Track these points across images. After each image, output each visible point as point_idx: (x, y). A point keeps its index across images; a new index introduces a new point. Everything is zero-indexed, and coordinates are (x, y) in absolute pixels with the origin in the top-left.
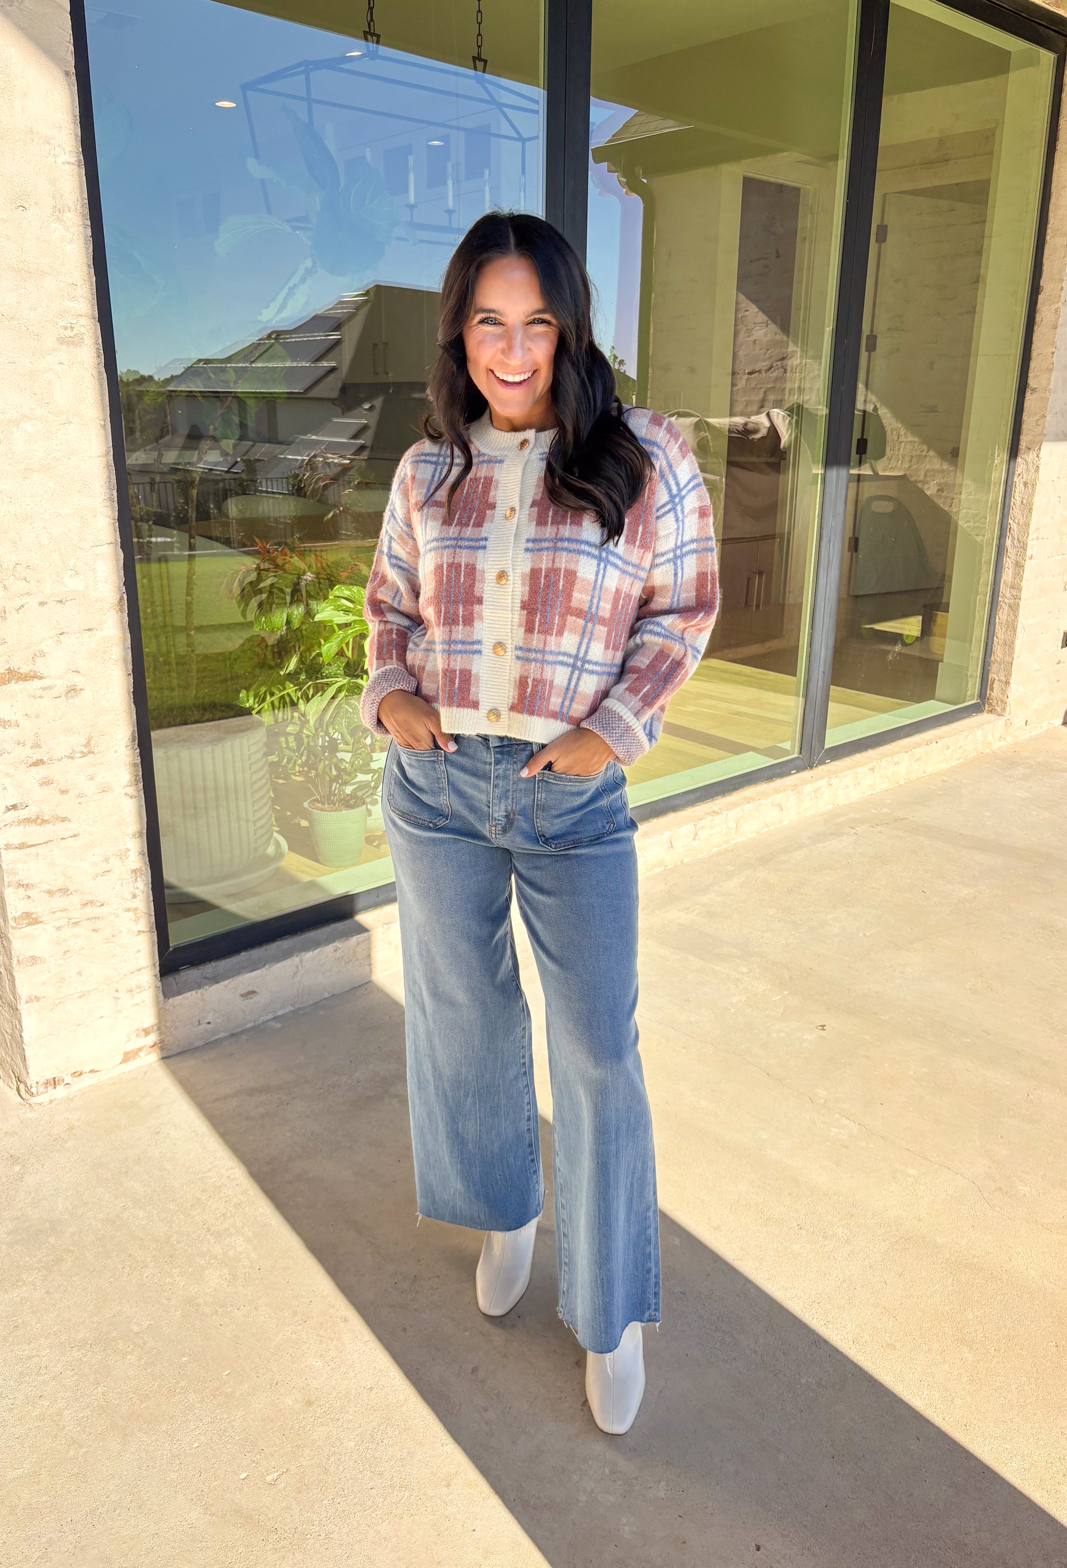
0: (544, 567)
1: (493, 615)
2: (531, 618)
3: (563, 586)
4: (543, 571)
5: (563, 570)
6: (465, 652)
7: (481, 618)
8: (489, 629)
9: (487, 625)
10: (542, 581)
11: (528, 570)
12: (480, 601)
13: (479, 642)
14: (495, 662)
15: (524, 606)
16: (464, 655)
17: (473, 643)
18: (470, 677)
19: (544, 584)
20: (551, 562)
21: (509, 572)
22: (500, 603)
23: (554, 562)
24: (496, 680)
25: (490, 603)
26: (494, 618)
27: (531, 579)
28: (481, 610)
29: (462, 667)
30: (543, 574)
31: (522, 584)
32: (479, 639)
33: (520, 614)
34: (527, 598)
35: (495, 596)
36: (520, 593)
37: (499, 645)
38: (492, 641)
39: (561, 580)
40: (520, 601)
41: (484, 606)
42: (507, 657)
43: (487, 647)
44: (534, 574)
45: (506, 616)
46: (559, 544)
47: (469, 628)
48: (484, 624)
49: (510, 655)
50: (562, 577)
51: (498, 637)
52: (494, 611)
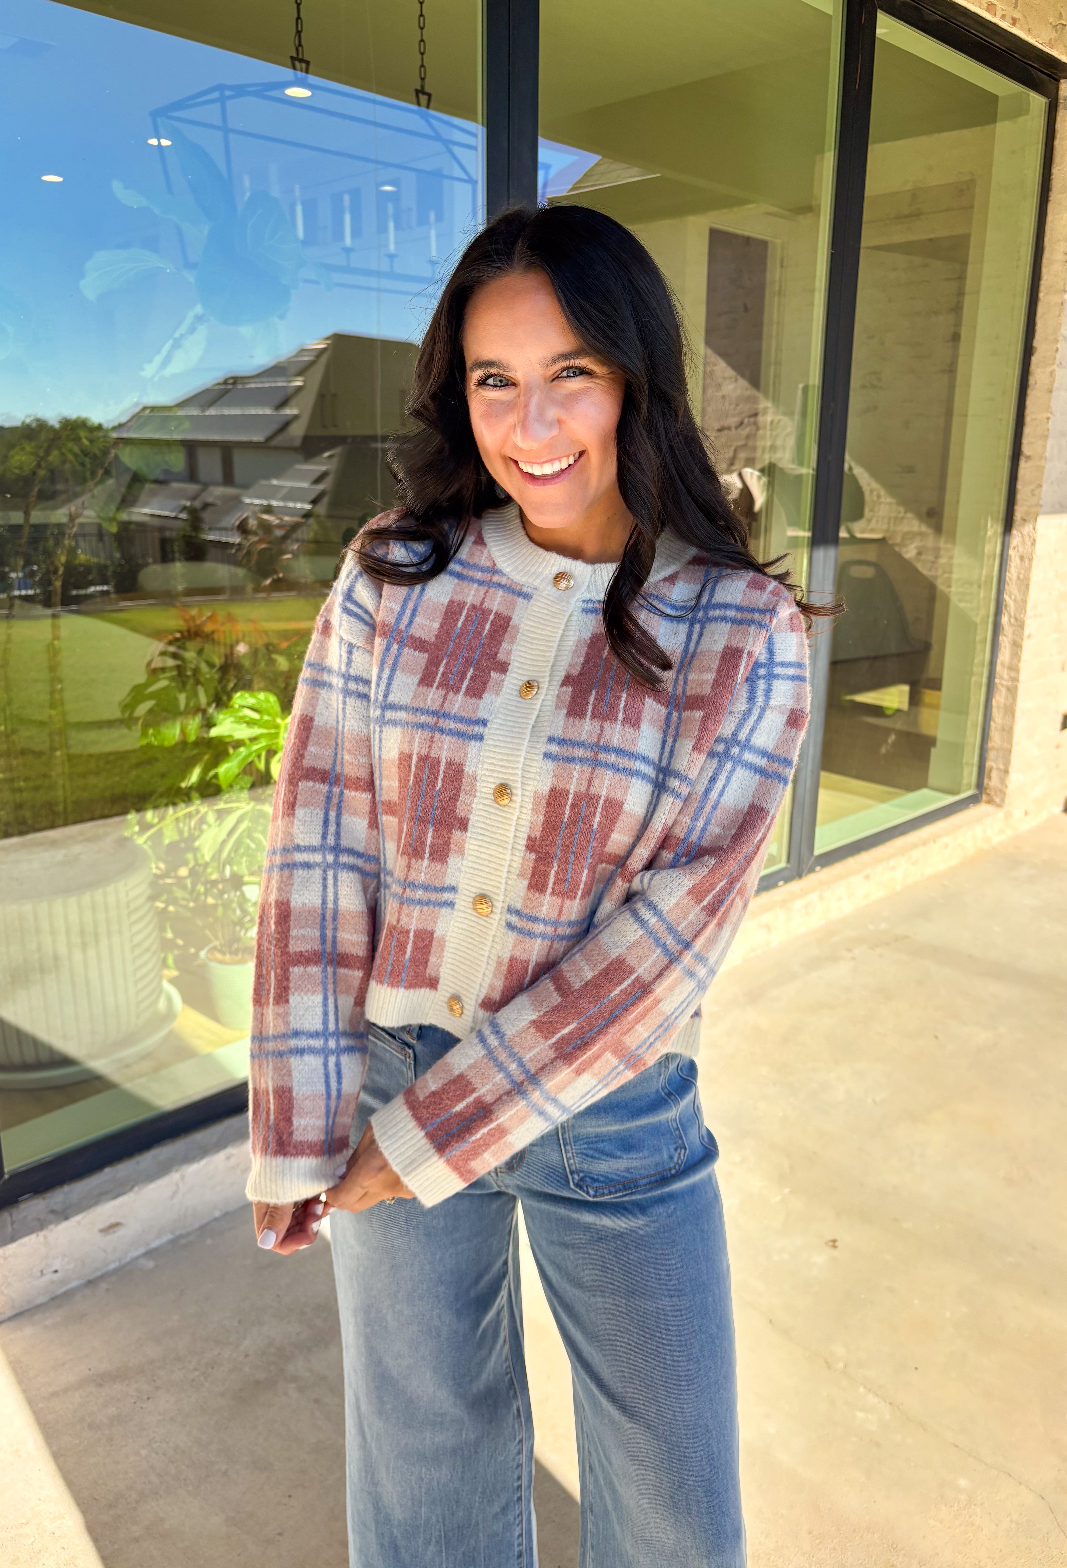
0: (572, 789)
1: (482, 850)
2: (542, 867)
3: (600, 823)
4: (571, 796)
5: (603, 798)
6: (428, 903)
7: (461, 852)
8: (472, 871)
9: (470, 864)
10: (567, 812)
11: (545, 789)
12: (463, 825)
13: (453, 889)
14: (472, 924)
15: (532, 845)
16: (425, 908)
17: (443, 889)
18: (431, 942)
19: (570, 817)
20: (585, 783)
21: (516, 788)
22: (495, 833)
23: (589, 785)
24: (469, 952)
25: (480, 831)
26: (483, 856)
27: (549, 804)
28: (464, 840)
29: (420, 927)
30: (570, 801)
31: (533, 809)
32: (454, 884)
33: (524, 858)
34: (538, 834)
35: (488, 822)
36: (528, 824)
37: (482, 898)
38: (474, 890)
39: (598, 815)
40: (526, 836)
41: (469, 834)
42: (491, 921)
43: (464, 897)
44: (555, 797)
45: (501, 856)
46: (602, 756)
47: (438, 866)
48: (465, 862)
49: (498, 918)
50: (599, 810)
51: (484, 887)
52: (484, 844)
